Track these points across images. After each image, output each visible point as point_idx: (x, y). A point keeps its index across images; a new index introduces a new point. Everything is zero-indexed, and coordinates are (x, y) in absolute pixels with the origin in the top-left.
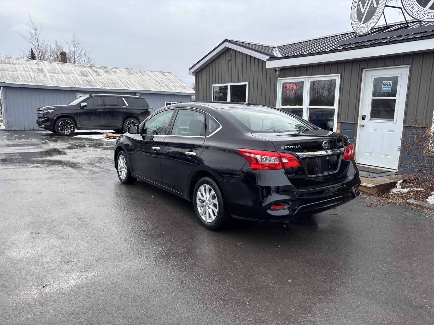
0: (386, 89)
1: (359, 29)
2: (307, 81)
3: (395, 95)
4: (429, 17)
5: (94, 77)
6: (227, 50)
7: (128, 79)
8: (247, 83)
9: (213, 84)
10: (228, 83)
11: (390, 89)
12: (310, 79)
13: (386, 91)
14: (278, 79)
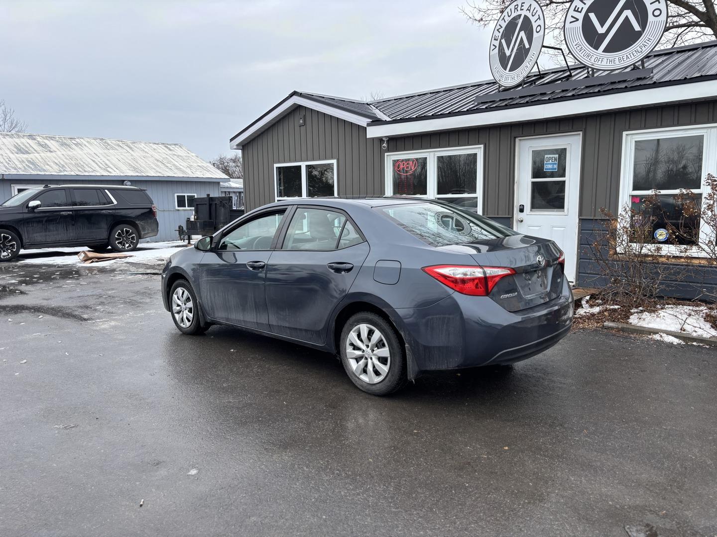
0: (550, 166)
1: (503, 79)
2: (432, 157)
3: (563, 175)
4: (604, 63)
6: (297, 108)
7: (105, 157)
8: (334, 162)
9: (274, 162)
10: (301, 161)
11: (556, 166)
12: (436, 153)
13: (549, 169)
14: (386, 154)
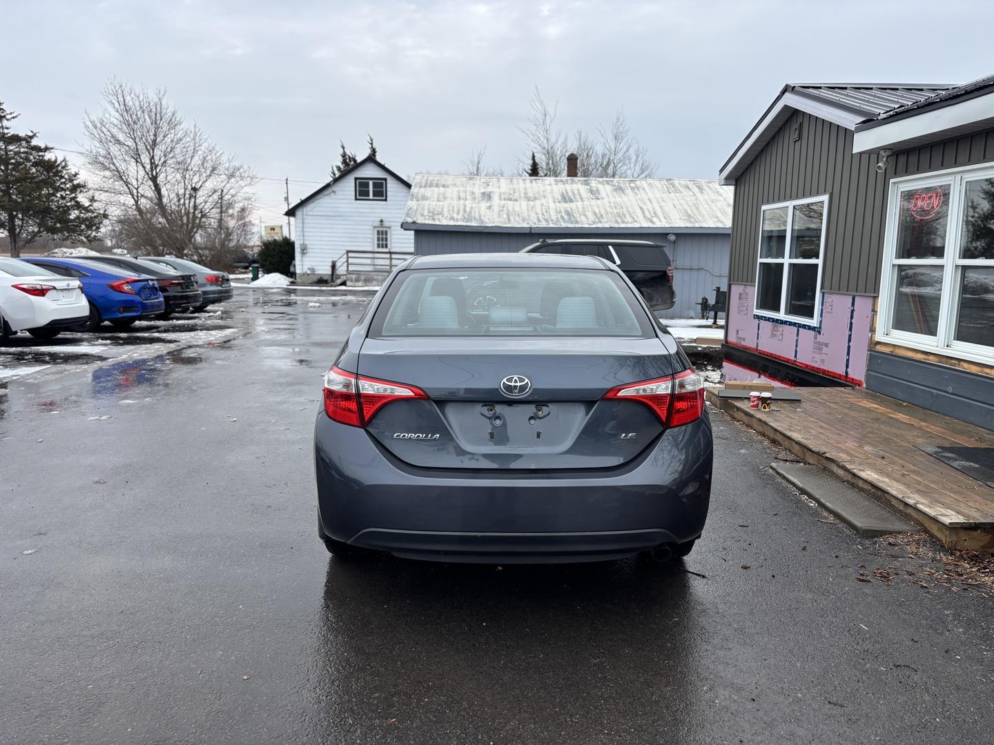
2: (957, 182)
5: (586, 202)
6: (794, 113)
8: (825, 198)
9: (763, 203)
12: (965, 176)
14: (892, 181)
